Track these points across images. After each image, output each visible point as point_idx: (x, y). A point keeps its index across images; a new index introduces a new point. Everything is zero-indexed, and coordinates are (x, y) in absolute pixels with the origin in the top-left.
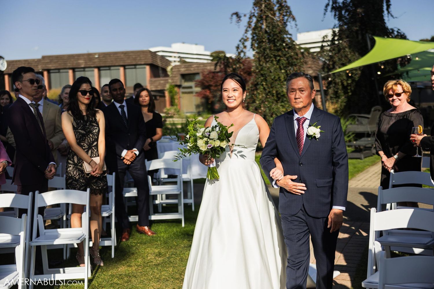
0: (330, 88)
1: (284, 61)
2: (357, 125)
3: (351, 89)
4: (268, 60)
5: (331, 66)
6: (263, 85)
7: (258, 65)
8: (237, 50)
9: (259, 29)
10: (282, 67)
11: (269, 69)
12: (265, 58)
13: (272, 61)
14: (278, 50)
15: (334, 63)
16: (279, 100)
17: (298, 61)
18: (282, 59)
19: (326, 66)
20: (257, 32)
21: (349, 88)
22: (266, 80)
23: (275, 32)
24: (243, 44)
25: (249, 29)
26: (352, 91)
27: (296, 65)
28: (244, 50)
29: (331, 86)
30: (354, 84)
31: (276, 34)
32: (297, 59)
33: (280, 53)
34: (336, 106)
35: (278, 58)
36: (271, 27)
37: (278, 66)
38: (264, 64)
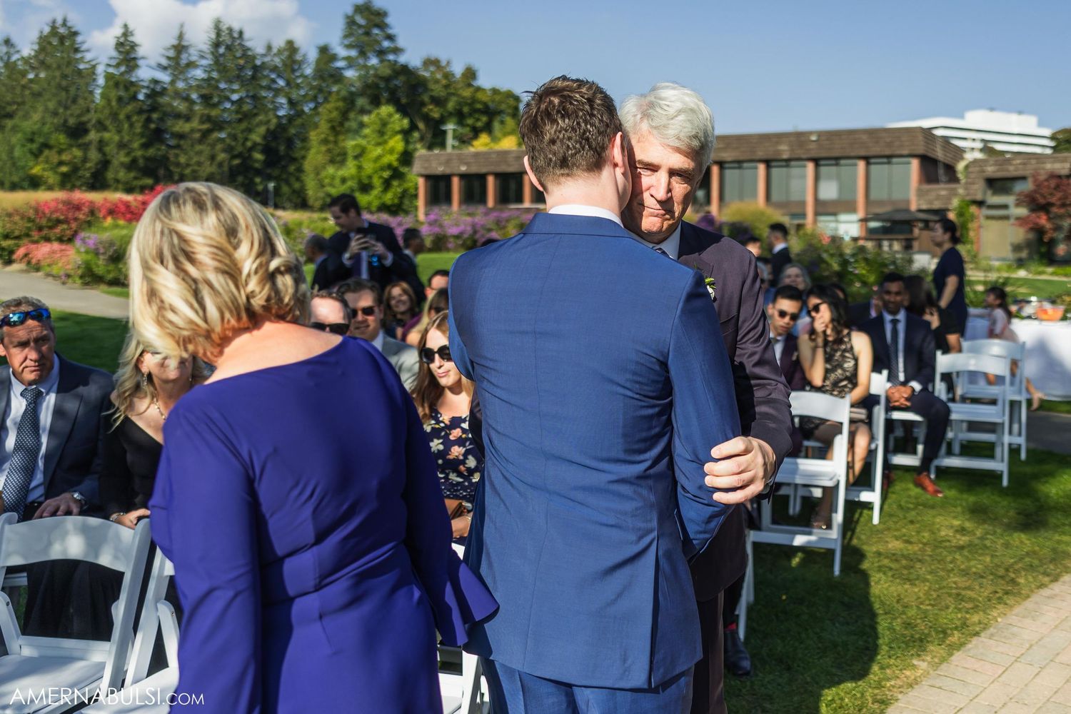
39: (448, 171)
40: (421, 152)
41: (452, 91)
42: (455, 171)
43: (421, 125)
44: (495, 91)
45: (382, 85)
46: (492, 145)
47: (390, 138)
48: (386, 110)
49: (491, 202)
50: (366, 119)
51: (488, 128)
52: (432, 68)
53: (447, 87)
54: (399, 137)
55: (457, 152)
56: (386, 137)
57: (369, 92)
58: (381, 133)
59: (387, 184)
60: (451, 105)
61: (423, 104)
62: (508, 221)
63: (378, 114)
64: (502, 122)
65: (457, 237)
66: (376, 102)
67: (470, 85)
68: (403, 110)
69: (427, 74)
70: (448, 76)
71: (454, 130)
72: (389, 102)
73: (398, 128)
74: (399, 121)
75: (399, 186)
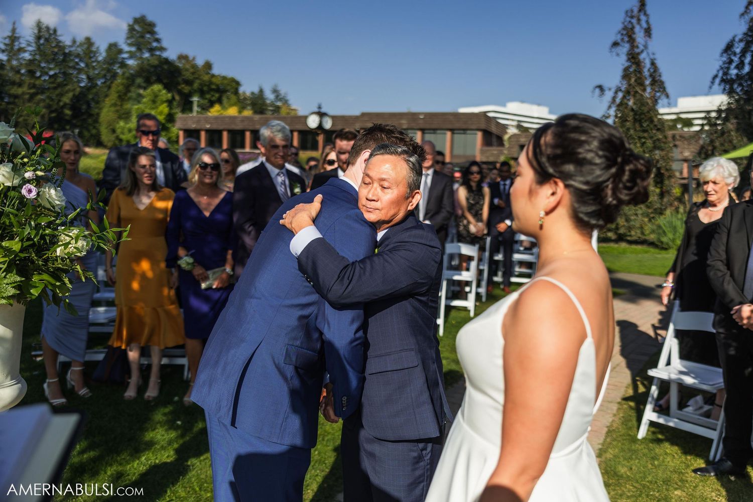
1: (649, 143)
4: (631, 142)
9: (625, 106)
10: (646, 151)
13: (636, 143)
14: (645, 131)
17: (667, 146)
18: (647, 141)
20: (622, 109)
23: (643, 110)
25: (612, 105)
27: (663, 150)
31: (644, 113)
32: (665, 143)
33: (646, 135)
35: (643, 140)
36: (639, 105)
39: (198, 127)
40: (179, 115)
41: (197, 76)
42: (203, 127)
43: (178, 97)
44: (224, 78)
45: (152, 71)
46: (222, 111)
47: (160, 105)
48: (157, 87)
50: (143, 92)
51: (219, 101)
52: (183, 61)
53: (193, 73)
54: (165, 105)
55: (199, 115)
56: (157, 104)
57: (144, 75)
58: (154, 102)
60: (196, 85)
61: (178, 84)
63: (152, 89)
64: (228, 98)
66: (150, 82)
67: (208, 73)
68: (167, 87)
69: (180, 65)
70: (194, 66)
71: (198, 101)
72: (158, 82)
73: (165, 99)
74: (165, 95)
75: (166, 135)
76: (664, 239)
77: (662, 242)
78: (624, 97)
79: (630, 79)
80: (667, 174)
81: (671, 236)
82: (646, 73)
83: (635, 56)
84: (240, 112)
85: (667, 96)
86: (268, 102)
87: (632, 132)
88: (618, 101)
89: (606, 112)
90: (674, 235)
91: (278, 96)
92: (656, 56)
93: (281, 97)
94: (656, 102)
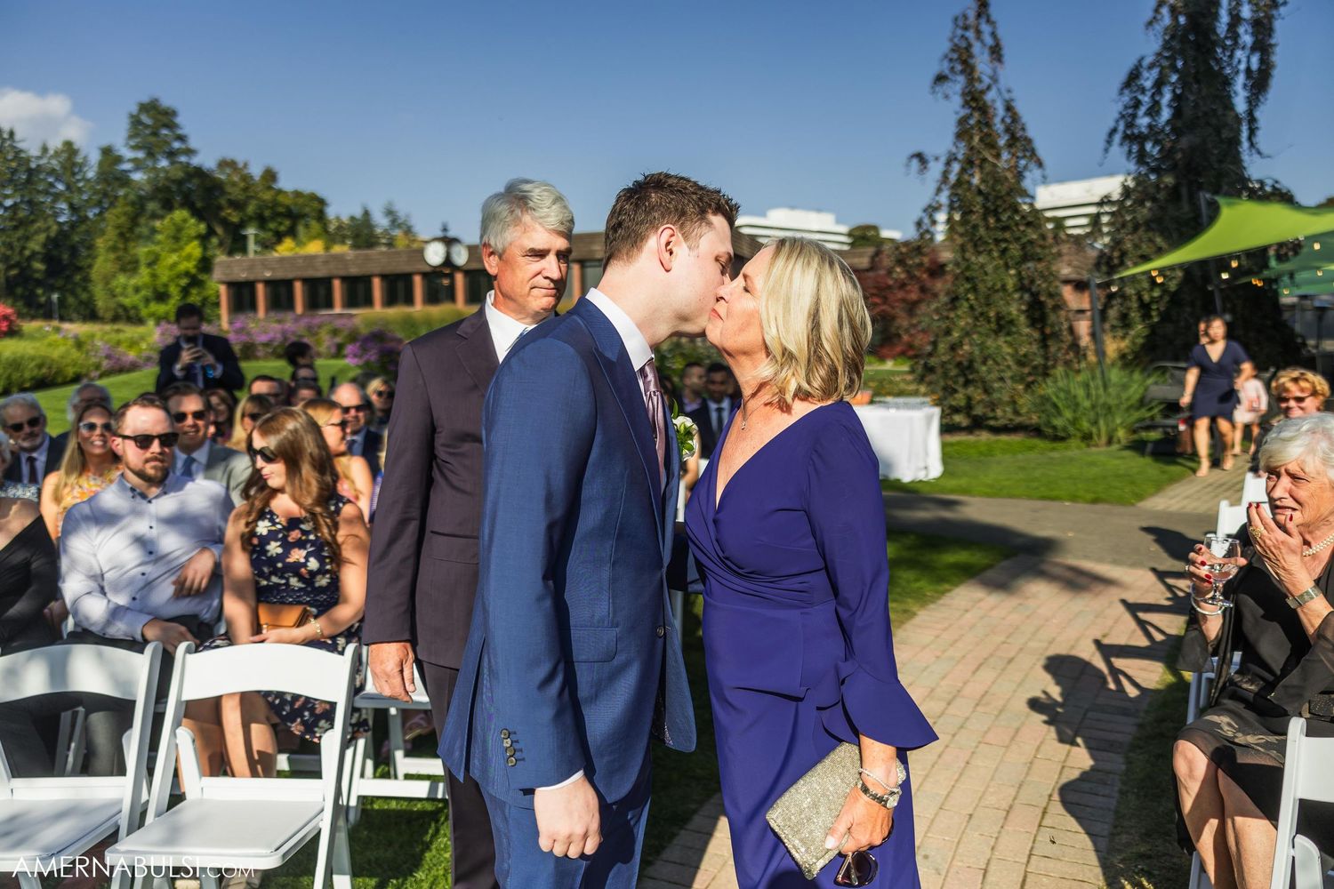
0: (1112, 307)
1: (1015, 250)
2: (1170, 385)
3: (1158, 309)
4: (981, 249)
5: (1116, 261)
6: (968, 300)
7: (960, 260)
8: (918, 230)
9: (966, 186)
10: (1010, 263)
11: (982, 266)
12: (975, 246)
13: (991, 251)
14: (1005, 229)
15: (1123, 254)
16: (1000, 331)
17: (1047, 251)
18: (1011, 247)
19: (1104, 261)
20: (960, 192)
21: (1154, 307)
22: (974, 289)
23: (999, 191)
24: (931, 216)
25: (943, 186)
26: (1160, 314)
27: (1040, 260)
28: (932, 229)
29: (1114, 302)
30: (1167, 298)
31: (1001, 197)
32: (1043, 247)
33: (1007, 235)
34: (1124, 344)
35: (1004, 245)
36: (991, 182)
37: (1001, 262)
38: (973, 258)
39: (252, 278)
40: (221, 258)
41: (252, 194)
42: (260, 277)
43: (219, 230)
44: (298, 194)
45: (174, 188)
46: (297, 249)
47: (186, 244)
48: (180, 214)
49: (299, 308)
50: (158, 224)
51: (292, 233)
52: (228, 171)
53: (245, 189)
54: (196, 243)
55: (259, 257)
56: (182, 243)
57: (160, 196)
58: (176, 239)
59: (185, 291)
60: (251, 209)
61: (220, 208)
62: (320, 327)
63: (172, 219)
64: (307, 226)
65: (266, 345)
66: (168, 206)
67: (270, 188)
68: (198, 214)
69: (223, 177)
70: (247, 178)
71: (256, 235)
72: (182, 206)
73: (193, 232)
74: (195, 227)
75: (198, 294)
76: (1058, 422)
77: (1054, 428)
78: (963, 170)
79: (971, 138)
80: (1050, 303)
81: (1068, 414)
82: (999, 126)
83: (977, 95)
84: (327, 248)
85: (1040, 164)
86: (379, 231)
87: (982, 231)
88: (953, 178)
89: (934, 199)
90: (1075, 411)
91: (395, 222)
92: (1013, 95)
93: (400, 221)
94: (1020, 176)
